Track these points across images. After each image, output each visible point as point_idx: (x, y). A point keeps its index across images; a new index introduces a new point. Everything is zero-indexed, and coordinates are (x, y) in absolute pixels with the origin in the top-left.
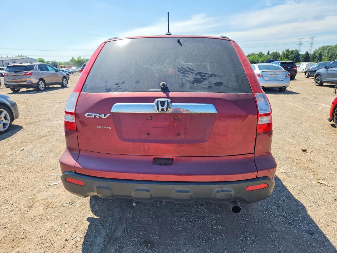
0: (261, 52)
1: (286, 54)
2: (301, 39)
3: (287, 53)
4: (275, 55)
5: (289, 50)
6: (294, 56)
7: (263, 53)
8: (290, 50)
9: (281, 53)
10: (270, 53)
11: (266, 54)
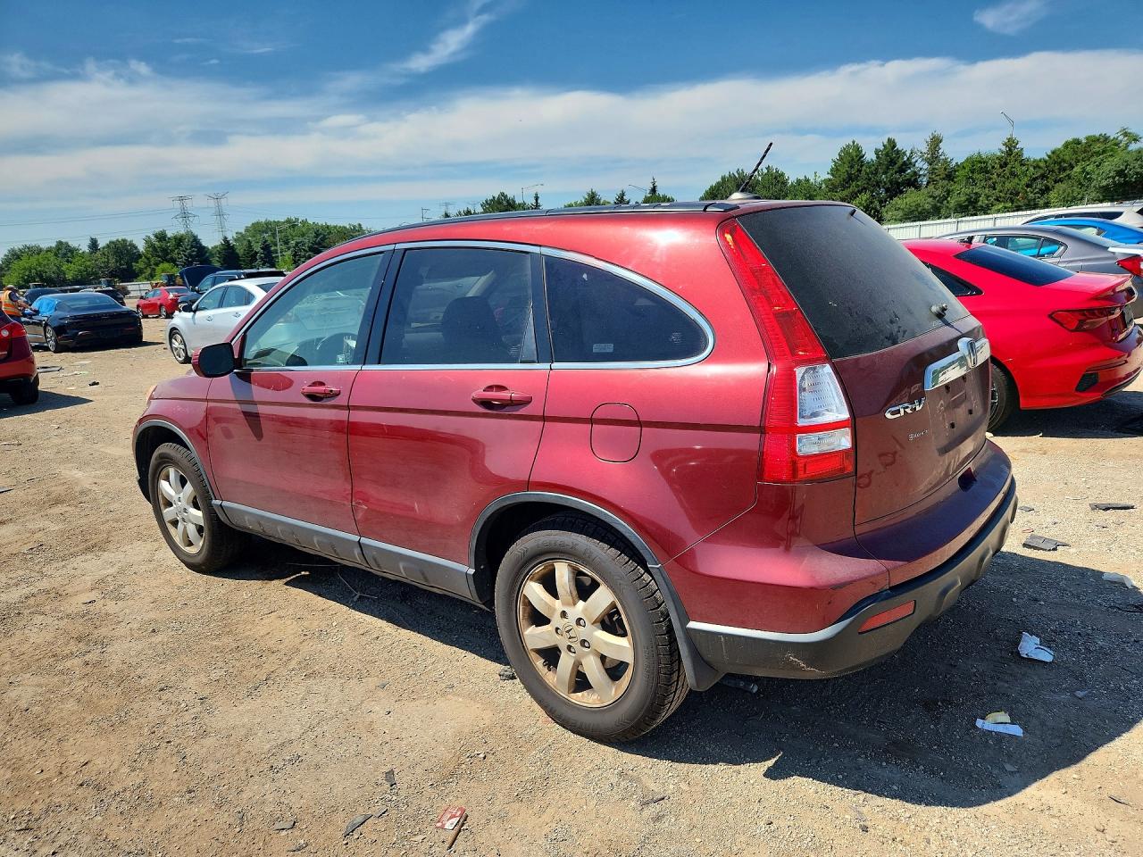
0: (63, 240)
1: (161, 247)
2: (181, 199)
3: (164, 244)
4: (121, 252)
5: (166, 236)
6: (190, 255)
7: (73, 244)
8: (169, 234)
9: (141, 247)
10: (102, 244)
11: (84, 247)
